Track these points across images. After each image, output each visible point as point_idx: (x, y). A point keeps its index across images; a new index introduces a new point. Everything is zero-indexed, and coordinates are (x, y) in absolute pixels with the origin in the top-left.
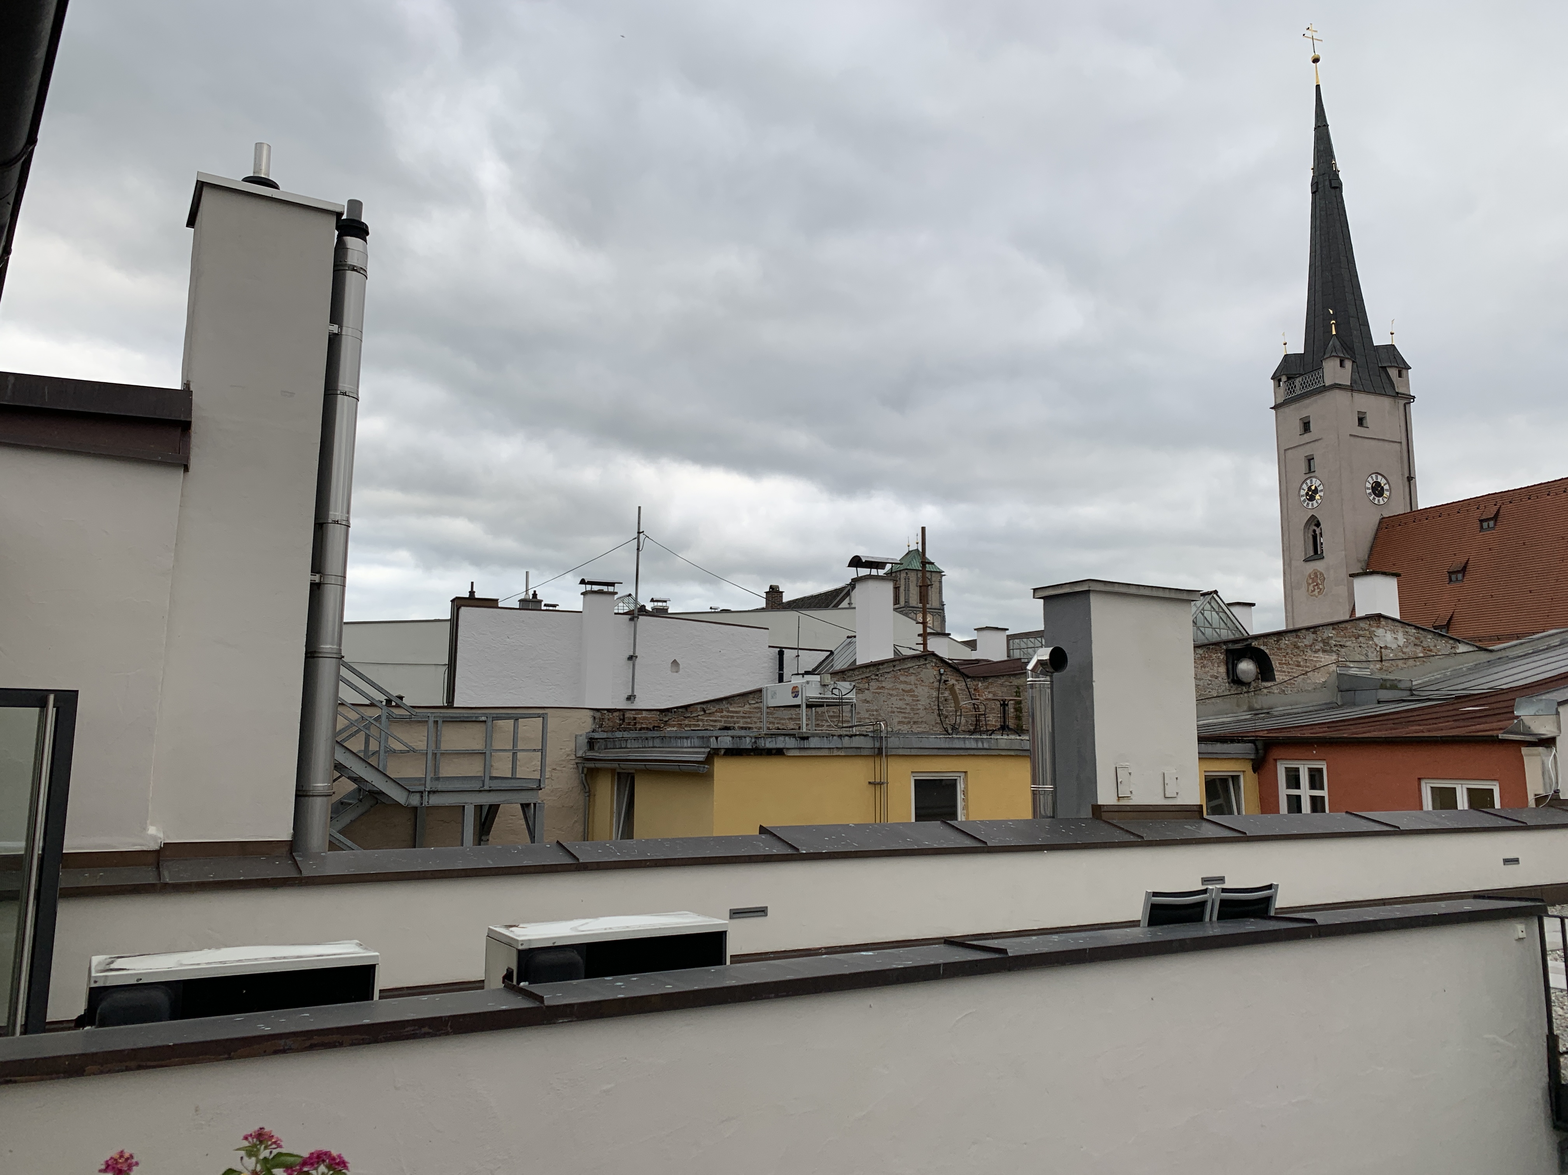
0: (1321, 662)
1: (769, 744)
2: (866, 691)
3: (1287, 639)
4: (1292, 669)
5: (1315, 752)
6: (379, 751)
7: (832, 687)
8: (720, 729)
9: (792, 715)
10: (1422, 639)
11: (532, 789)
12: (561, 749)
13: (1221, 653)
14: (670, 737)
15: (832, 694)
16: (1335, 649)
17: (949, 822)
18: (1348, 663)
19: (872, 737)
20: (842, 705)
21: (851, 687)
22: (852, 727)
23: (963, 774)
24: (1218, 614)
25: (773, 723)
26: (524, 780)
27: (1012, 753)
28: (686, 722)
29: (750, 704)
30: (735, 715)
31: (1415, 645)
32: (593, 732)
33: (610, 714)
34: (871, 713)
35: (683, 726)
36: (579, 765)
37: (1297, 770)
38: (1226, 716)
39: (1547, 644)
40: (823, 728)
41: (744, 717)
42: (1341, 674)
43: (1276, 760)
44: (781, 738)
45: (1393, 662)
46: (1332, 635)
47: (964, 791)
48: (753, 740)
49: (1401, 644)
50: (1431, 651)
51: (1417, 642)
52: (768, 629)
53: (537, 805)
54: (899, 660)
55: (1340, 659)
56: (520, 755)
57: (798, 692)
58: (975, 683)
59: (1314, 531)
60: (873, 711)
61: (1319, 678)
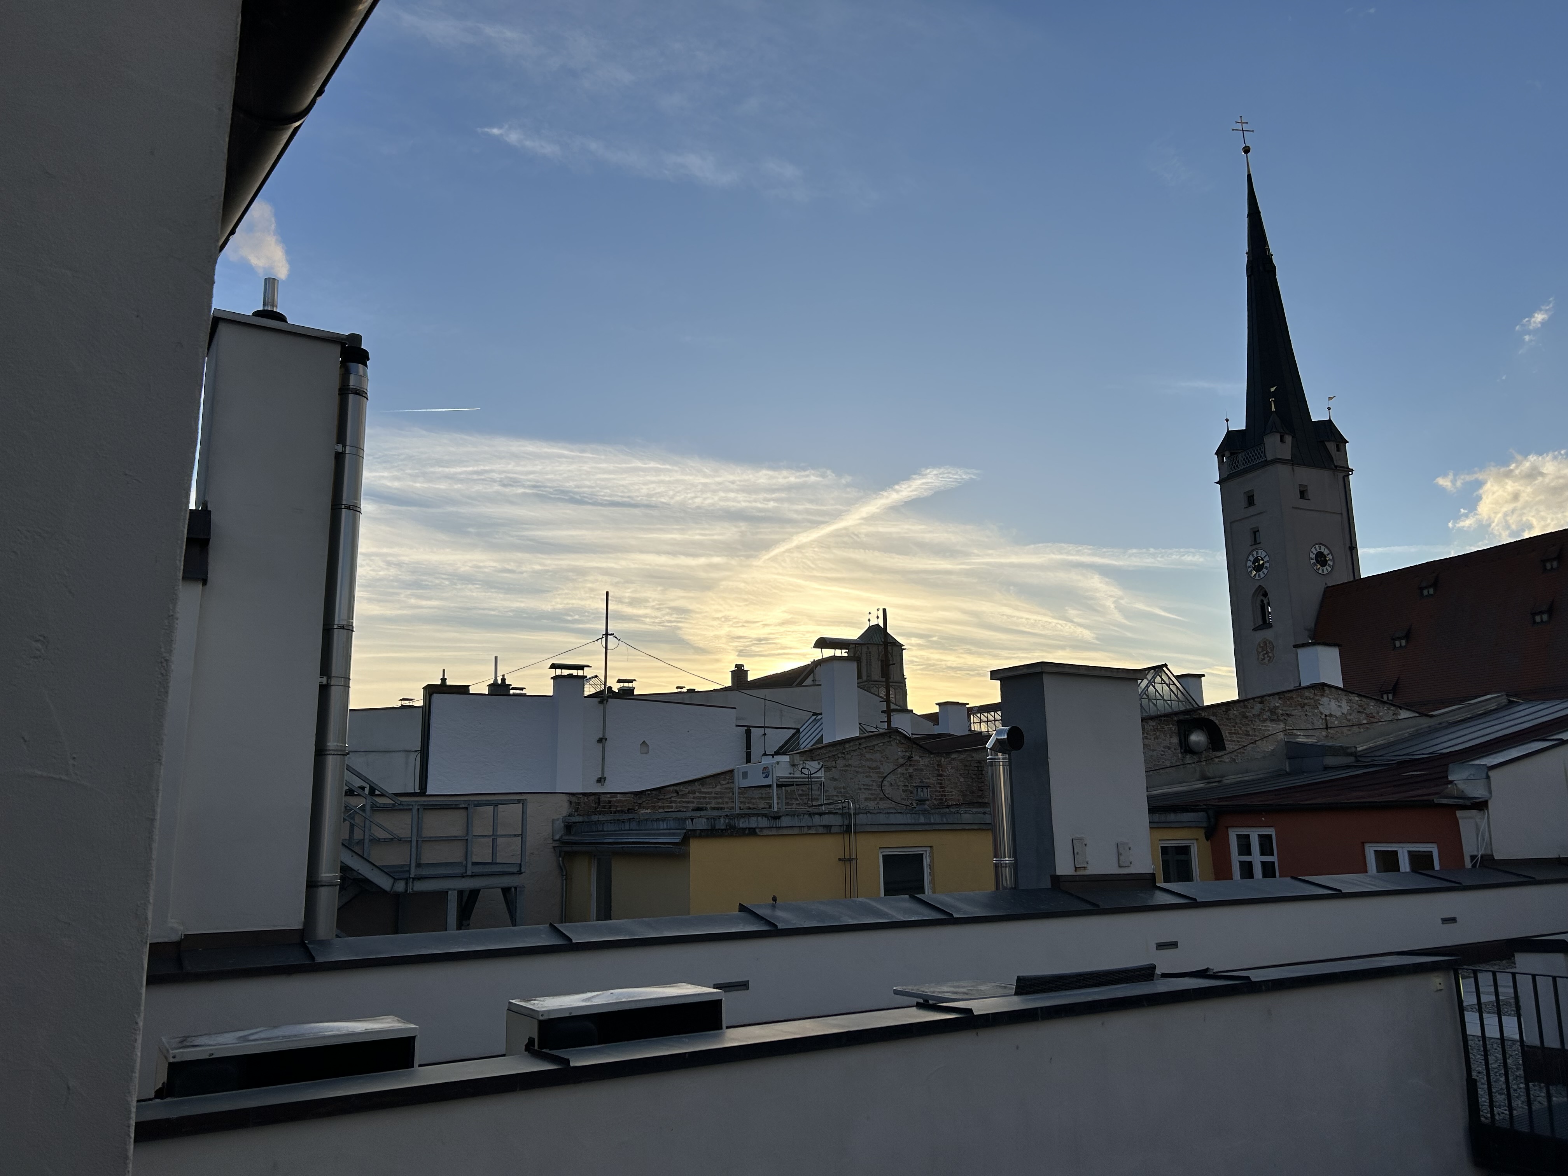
0: (1269, 730)
1: (741, 825)
2: (833, 769)
3: (1235, 709)
4: (1241, 738)
5: (1263, 819)
6: (364, 839)
7: (802, 766)
8: (692, 810)
9: (762, 794)
10: (1365, 706)
11: (513, 873)
12: (539, 833)
13: (1172, 725)
14: (647, 820)
15: (802, 773)
16: (1282, 718)
17: (918, 896)
18: (1295, 732)
19: (840, 814)
20: (811, 784)
21: (820, 766)
22: (821, 805)
23: (928, 849)
24: (1169, 687)
25: (744, 803)
26: (506, 865)
27: (976, 827)
28: (660, 804)
29: (722, 785)
30: (707, 796)
31: (1359, 712)
32: (569, 816)
33: (586, 798)
34: (839, 790)
35: (657, 808)
36: (556, 849)
37: (1248, 837)
38: (1180, 785)
39: (1483, 708)
40: (792, 807)
41: (715, 798)
42: (1288, 742)
43: (1227, 827)
44: (754, 819)
45: (1338, 729)
46: (1279, 704)
47: (930, 865)
48: (727, 821)
49: (1345, 711)
50: (1374, 717)
51: (1360, 709)
52: (735, 708)
53: (518, 889)
54: (865, 738)
55: (1287, 728)
56: (500, 840)
57: (768, 773)
58: (938, 759)
59: (1262, 601)
60: (840, 788)
61: (1268, 747)
